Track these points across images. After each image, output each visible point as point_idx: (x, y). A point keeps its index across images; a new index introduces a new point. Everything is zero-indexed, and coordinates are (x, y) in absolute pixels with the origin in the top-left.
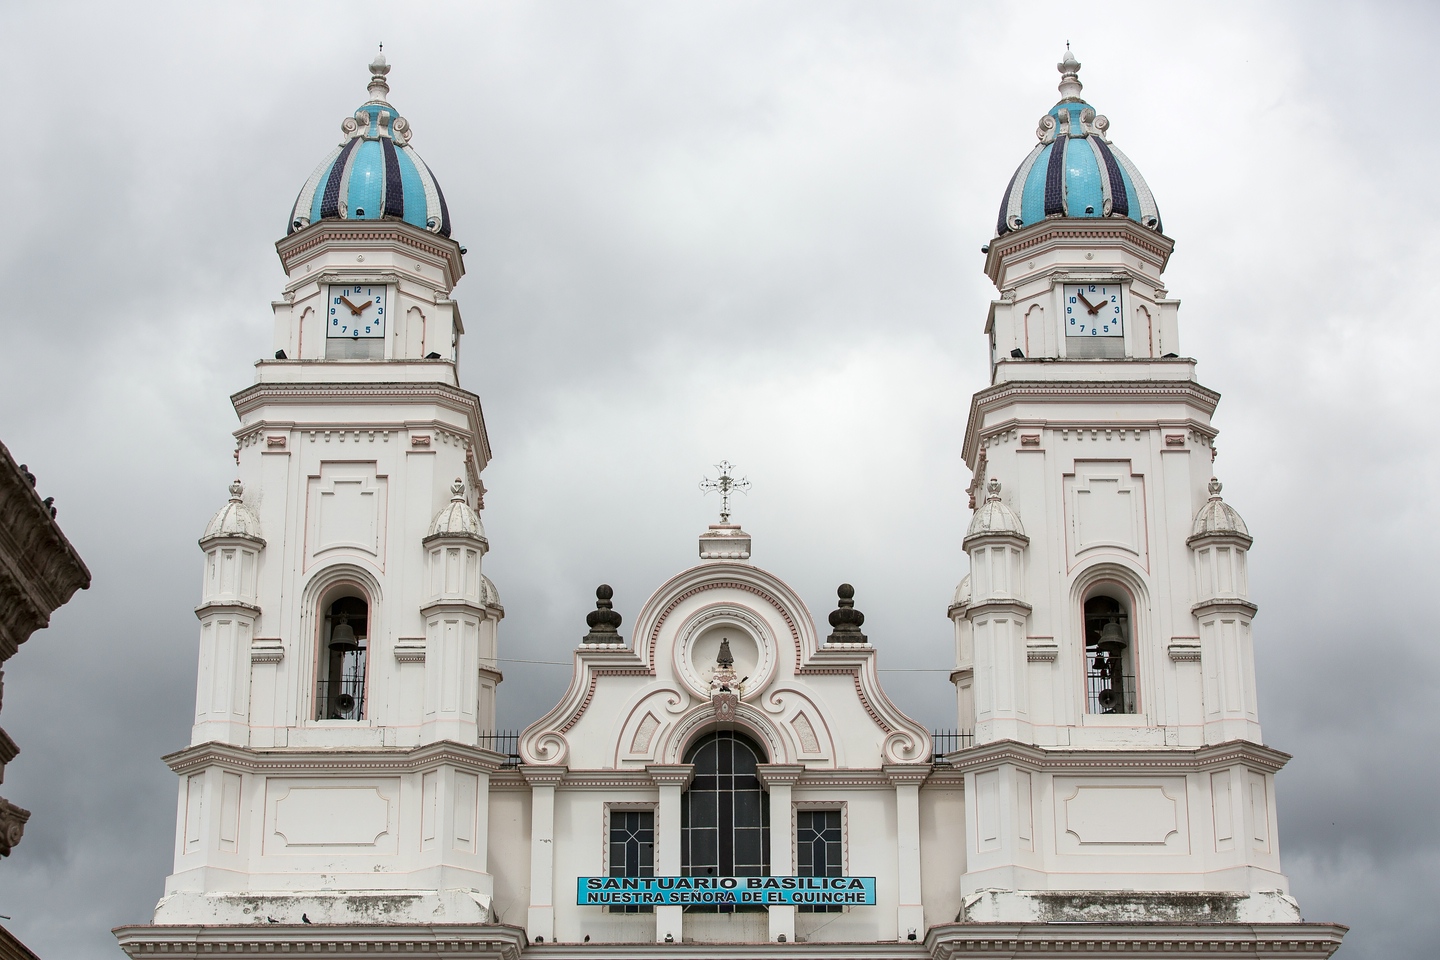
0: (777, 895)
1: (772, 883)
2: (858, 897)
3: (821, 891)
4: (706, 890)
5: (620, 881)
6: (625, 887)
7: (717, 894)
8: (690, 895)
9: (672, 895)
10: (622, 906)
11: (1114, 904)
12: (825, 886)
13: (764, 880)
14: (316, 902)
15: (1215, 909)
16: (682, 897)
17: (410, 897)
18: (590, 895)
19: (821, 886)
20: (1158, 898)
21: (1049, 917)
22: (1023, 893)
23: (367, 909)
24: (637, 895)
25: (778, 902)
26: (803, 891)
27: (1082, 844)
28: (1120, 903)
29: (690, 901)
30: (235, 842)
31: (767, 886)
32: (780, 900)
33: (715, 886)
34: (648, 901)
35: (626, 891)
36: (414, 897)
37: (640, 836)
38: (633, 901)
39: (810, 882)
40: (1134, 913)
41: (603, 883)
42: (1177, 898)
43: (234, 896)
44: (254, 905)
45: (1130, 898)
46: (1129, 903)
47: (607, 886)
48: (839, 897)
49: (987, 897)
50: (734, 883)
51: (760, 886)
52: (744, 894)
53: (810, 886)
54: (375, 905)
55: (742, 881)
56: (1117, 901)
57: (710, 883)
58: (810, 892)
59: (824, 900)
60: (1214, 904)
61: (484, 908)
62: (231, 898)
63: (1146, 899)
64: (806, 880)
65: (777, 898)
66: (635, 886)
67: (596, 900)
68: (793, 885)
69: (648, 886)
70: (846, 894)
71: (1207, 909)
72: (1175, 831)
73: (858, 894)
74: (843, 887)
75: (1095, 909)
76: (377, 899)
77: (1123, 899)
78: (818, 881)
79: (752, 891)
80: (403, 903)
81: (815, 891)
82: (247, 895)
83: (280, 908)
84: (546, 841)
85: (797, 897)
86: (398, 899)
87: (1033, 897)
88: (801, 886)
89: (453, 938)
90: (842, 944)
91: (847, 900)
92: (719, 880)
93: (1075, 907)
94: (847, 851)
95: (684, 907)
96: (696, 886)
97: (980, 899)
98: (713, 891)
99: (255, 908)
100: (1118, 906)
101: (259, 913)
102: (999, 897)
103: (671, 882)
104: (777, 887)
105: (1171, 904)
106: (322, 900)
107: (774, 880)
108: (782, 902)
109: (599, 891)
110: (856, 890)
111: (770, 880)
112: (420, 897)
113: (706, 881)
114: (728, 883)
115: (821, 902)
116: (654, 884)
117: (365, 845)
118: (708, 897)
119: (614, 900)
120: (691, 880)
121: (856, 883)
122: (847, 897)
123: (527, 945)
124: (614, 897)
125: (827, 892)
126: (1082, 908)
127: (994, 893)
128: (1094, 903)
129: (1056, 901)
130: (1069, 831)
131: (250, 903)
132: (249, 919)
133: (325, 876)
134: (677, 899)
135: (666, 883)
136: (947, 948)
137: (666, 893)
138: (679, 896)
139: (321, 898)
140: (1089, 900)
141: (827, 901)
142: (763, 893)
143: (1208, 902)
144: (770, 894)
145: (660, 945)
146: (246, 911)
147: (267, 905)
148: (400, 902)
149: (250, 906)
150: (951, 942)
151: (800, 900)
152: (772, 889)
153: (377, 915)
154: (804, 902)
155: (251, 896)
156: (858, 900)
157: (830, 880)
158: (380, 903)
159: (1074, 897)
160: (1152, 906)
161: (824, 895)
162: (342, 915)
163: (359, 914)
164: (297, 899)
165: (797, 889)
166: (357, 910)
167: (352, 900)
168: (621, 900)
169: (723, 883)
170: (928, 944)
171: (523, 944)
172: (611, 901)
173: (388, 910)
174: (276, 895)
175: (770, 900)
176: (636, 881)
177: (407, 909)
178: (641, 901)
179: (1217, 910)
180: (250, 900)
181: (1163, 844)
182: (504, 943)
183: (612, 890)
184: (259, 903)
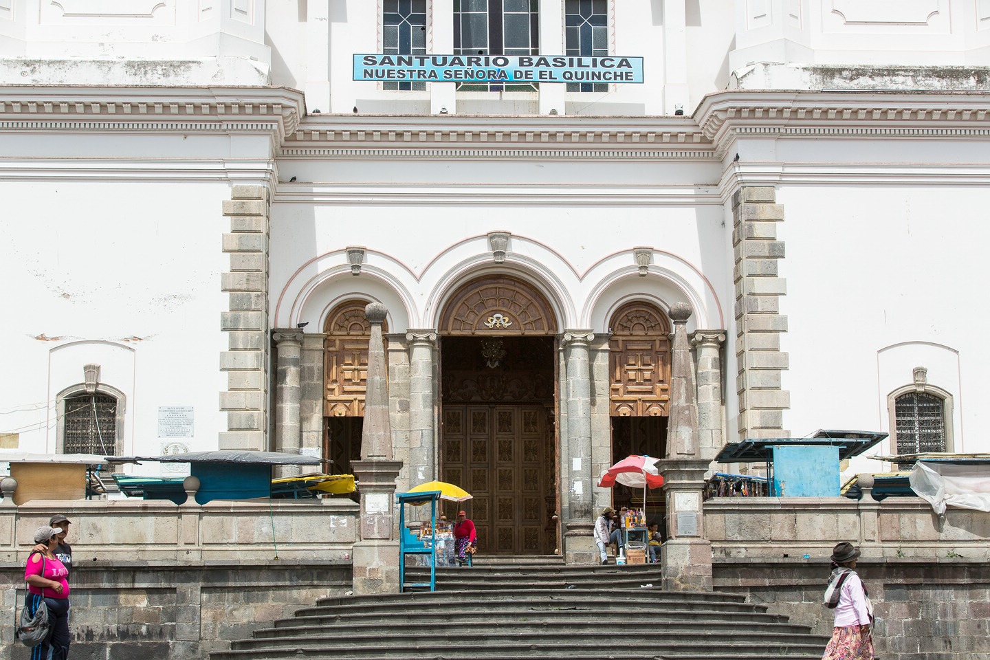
0: (548, 73)
1: (542, 62)
2: (627, 76)
3: (591, 70)
4: (479, 68)
5: (394, 58)
6: (399, 64)
7: (489, 72)
8: (463, 73)
9: (445, 72)
10: (395, 82)
11: (883, 75)
12: (595, 65)
13: (535, 59)
14: (94, 66)
15: (980, 81)
16: (456, 74)
17: (189, 62)
18: (366, 71)
19: (591, 65)
20: (926, 71)
21: (820, 87)
22: (794, 65)
23: (145, 73)
24: (411, 72)
25: (548, 80)
26: (572, 70)
27: (848, 23)
28: (889, 75)
29: (464, 79)
30: (12, 10)
31: (538, 65)
32: (551, 78)
33: (487, 63)
34: (422, 78)
35: (400, 68)
36: (193, 62)
37: (413, 20)
38: (407, 78)
39: (580, 61)
40: (902, 83)
41: (379, 60)
42: (943, 70)
43: (11, 58)
44: (31, 68)
45: (898, 70)
46: (898, 75)
47: (382, 63)
48: (608, 76)
49: (759, 69)
50: (506, 62)
51: (531, 64)
52: (516, 72)
53: (580, 65)
54: (154, 69)
55: (514, 60)
56: (885, 73)
57: (482, 62)
58: (579, 70)
59: (593, 79)
60: (979, 76)
61: (263, 74)
62: (7, 61)
63: (915, 72)
64: (575, 59)
65: (548, 76)
66: (409, 63)
67: (371, 76)
68: (564, 64)
69: (422, 64)
70: (615, 73)
71: (972, 81)
72: (936, 12)
73: (626, 73)
74: (612, 66)
75: (864, 82)
76: (155, 64)
77: (892, 72)
78: (587, 60)
79: (523, 69)
80: (182, 68)
81: (585, 70)
82: (24, 58)
83: (58, 71)
84: (321, 20)
85: (568, 75)
86: (176, 64)
87: (805, 69)
88: (571, 65)
89: (234, 100)
90: (614, 117)
91: (615, 79)
92: (492, 58)
93: (846, 78)
94: (614, 34)
95: (458, 84)
96: (469, 64)
97: (753, 70)
98: (486, 69)
99: (33, 71)
100: (887, 78)
101: (36, 76)
102: (771, 68)
103: (445, 60)
104: (547, 65)
105: (938, 76)
106: (100, 64)
107: (544, 59)
108: (553, 79)
109: (374, 68)
110: (624, 69)
111: (540, 59)
112: (199, 63)
113: (479, 59)
114: (501, 62)
115: (590, 80)
116: (428, 62)
117: (143, 16)
118: (481, 75)
119: (389, 77)
120: (464, 59)
121: (625, 62)
122: (616, 76)
123: (306, 115)
124: (389, 74)
125: (596, 70)
126: (851, 79)
127: (766, 65)
128: (863, 75)
129: (828, 72)
130: (835, 11)
131: (28, 66)
132: (27, 80)
133: (102, 44)
134: (451, 76)
135: (439, 61)
136: (721, 116)
137: (440, 71)
138: (453, 73)
139: (99, 62)
140: (859, 73)
141: (596, 80)
142: (535, 71)
143: (973, 75)
144: (541, 72)
145: (435, 116)
146: (23, 73)
147: (44, 68)
148: (179, 66)
149: (28, 69)
150: (726, 111)
151: (570, 78)
152: (542, 68)
153: (155, 78)
154: (574, 80)
155: (29, 59)
156: (627, 79)
157: (599, 59)
158: (159, 68)
159: (844, 69)
160: (920, 78)
161: (594, 74)
162: (120, 77)
163: (138, 78)
164: (75, 63)
165: (567, 68)
166: (135, 74)
167: (130, 65)
168: (396, 77)
169: (495, 62)
170: (697, 118)
171: (302, 112)
172: (386, 78)
173: (166, 75)
174: (53, 58)
175: (541, 78)
176: (410, 59)
177: (186, 74)
178: (415, 77)
179: (982, 82)
180: (27, 64)
181: (924, 24)
182: (284, 107)
183: (387, 67)
184: (37, 66)
